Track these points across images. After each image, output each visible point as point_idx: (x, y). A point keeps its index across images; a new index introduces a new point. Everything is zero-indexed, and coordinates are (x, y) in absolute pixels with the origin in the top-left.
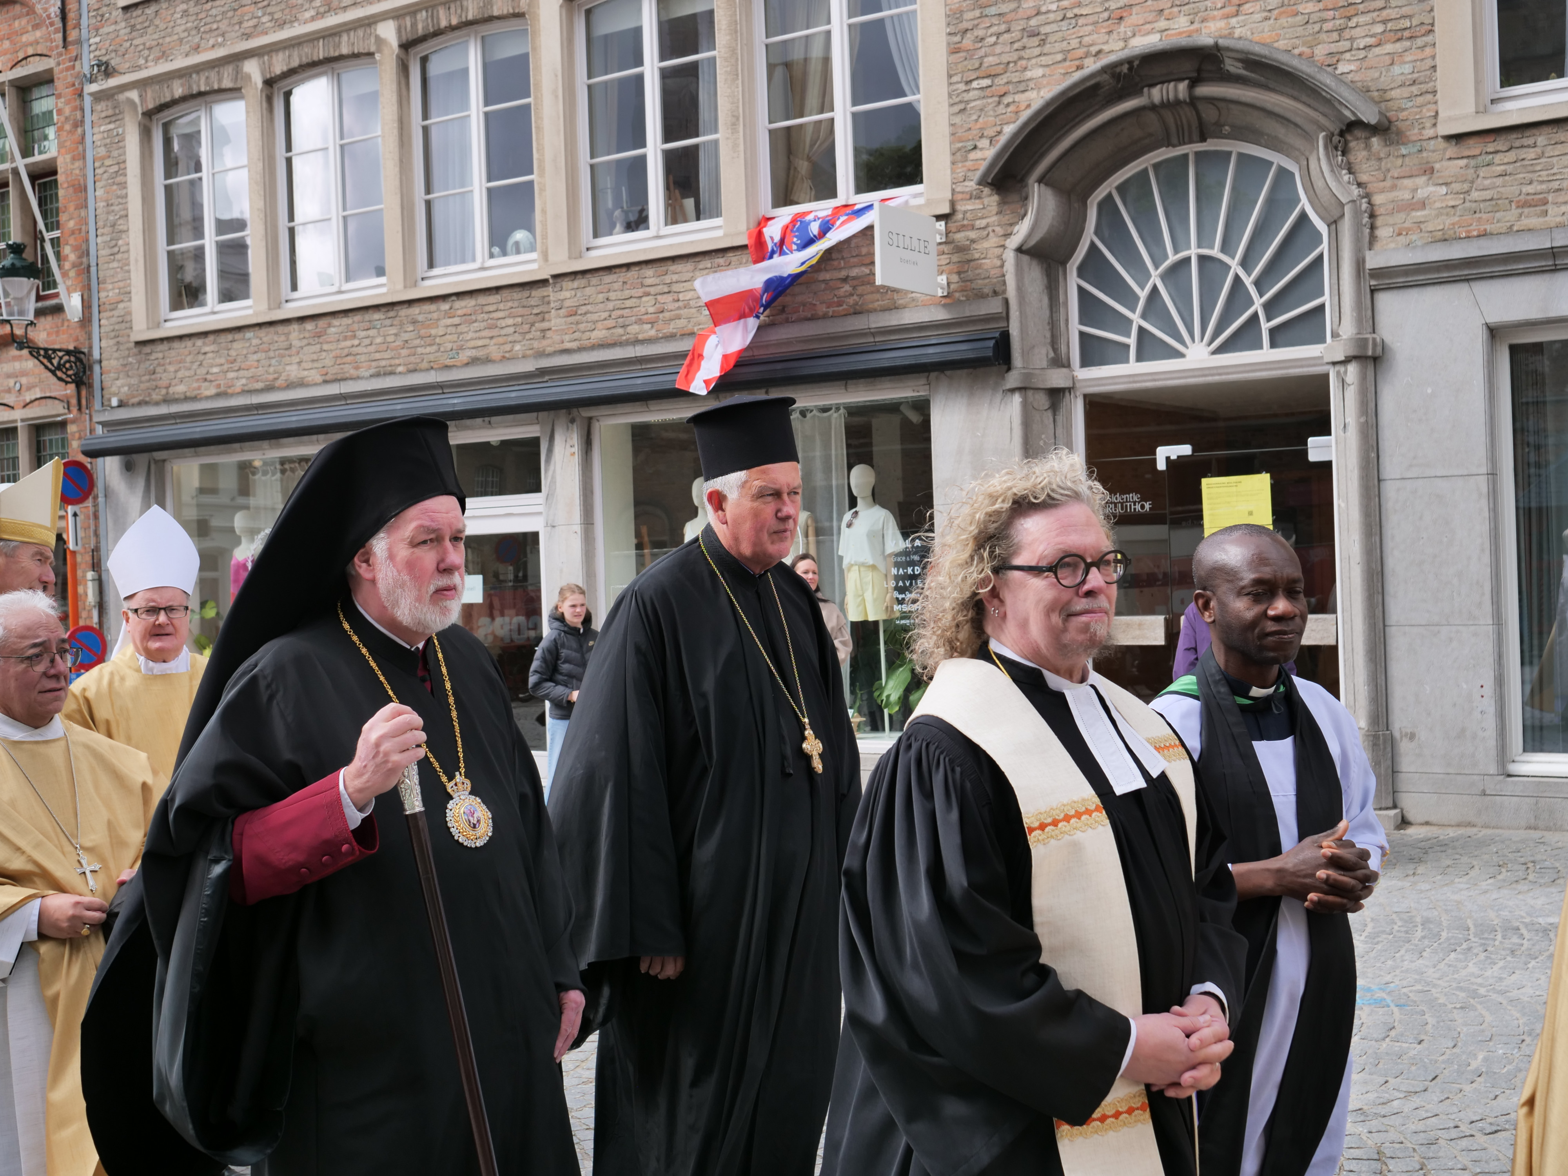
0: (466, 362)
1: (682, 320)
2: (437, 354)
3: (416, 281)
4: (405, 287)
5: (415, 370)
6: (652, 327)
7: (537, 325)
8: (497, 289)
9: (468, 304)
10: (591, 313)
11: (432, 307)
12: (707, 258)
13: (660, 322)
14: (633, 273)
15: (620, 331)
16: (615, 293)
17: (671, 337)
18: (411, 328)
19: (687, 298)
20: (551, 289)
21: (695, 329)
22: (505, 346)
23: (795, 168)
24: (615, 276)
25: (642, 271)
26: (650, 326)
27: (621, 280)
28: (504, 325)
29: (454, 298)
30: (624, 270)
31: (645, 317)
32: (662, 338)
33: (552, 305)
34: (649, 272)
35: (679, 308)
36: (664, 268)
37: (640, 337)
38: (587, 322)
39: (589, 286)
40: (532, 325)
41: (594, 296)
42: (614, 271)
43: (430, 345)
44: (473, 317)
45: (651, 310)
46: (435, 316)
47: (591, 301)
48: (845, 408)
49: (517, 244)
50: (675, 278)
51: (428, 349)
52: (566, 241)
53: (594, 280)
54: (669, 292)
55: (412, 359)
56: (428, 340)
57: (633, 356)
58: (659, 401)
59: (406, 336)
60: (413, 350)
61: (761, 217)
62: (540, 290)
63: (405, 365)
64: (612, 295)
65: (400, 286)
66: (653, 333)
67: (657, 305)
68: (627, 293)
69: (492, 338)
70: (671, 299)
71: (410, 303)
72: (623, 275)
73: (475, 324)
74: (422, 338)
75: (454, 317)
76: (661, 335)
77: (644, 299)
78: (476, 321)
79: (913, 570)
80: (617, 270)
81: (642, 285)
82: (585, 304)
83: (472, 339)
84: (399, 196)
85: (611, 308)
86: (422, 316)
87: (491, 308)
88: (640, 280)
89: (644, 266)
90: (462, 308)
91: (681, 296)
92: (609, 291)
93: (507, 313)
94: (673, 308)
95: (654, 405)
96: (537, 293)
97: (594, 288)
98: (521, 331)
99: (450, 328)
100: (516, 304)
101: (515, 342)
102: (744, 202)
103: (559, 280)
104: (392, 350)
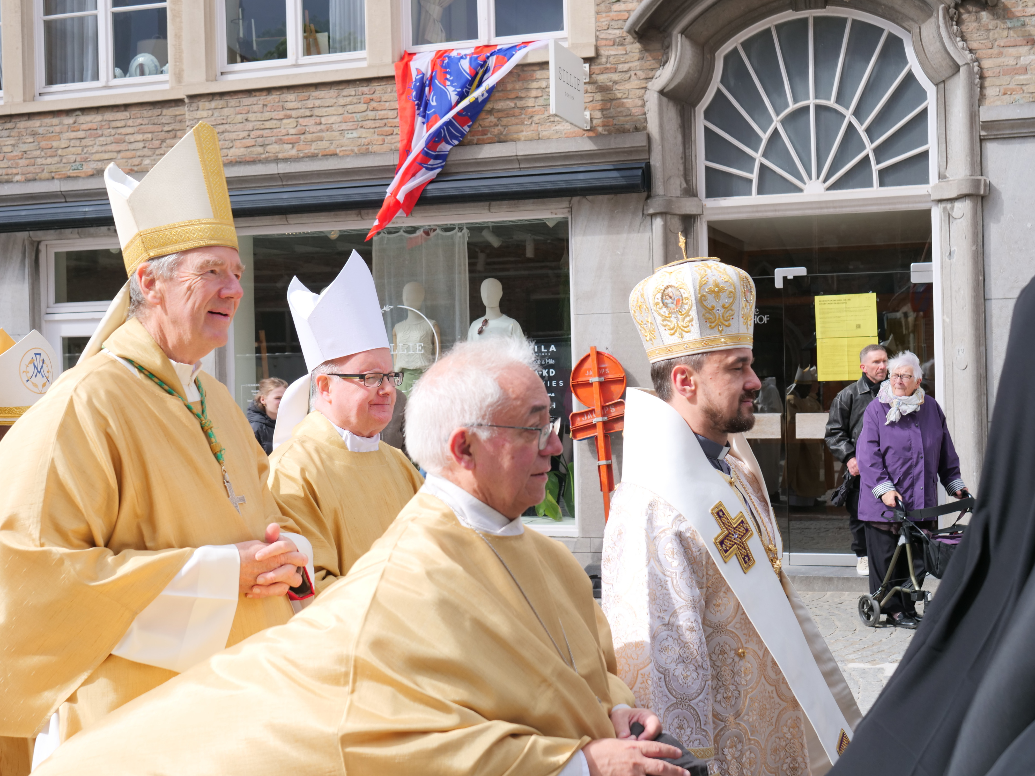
0: (91, 173)
1: (324, 142)
2: (58, 165)
3: (34, 96)
4: (25, 101)
5: (35, 180)
6: (293, 147)
7: (168, 141)
8: (126, 107)
9: (96, 118)
10: (229, 132)
11: (55, 121)
12: (350, 86)
13: (302, 143)
14: (274, 97)
15: (260, 150)
16: (254, 115)
17: (313, 157)
18: (31, 140)
19: (330, 122)
20: (186, 109)
21: (338, 151)
22: (134, 160)
23: (427, 12)
24: (255, 99)
25: (284, 96)
26: (290, 146)
27: (261, 102)
28: (132, 140)
29: (79, 113)
30: (265, 93)
31: (286, 137)
32: (303, 157)
33: (188, 123)
34: (291, 97)
35: (321, 131)
36: (306, 94)
37: (280, 156)
38: (225, 140)
39: (227, 107)
40: (163, 141)
41: (233, 116)
42: (254, 94)
43: (51, 156)
44: (100, 132)
45: (292, 131)
46: (57, 129)
47: (229, 121)
48: (468, 228)
49: (141, 66)
50: (317, 103)
51: (49, 160)
52: (203, 64)
53: (233, 102)
54: (311, 116)
55: (31, 169)
56: (49, 152)
57: (276, 172)
58: (299, 215)
59: (25, 147)
60: (33, 160)
61: (403, 53)
62: (171, 109)
63: (22, 174)
64: (251, 116)
65: (19, 98)
66: (293, 152)
67: (299, 127)
68: (267, 115)
69: (119, 152)
70: (313, 122)
71: (30, 116)
72: (262, 99)
73: (101, 139)
74: (42, 149)
75: (79, 130)
76: (301, 155)
77: (285, 121)
78: (102, 135)
79: (548, 373)
80: (258, 94)
81: (284, 108)
82: (223, 124)
83: (97, 152)
84: (20, 14)
85: (251, 128)
86: (42, 128)
87: (119, 124)
88: (281, 104)
89: (285, 91)
90: (87, 123)
91: (323, 120)
92: (248, 112)
93: (136, 129)
94: (315, 130)
95: (293, 218)
96: (169, 112)
97: (232, 109)
98: (151, 146)
99: (73, 141)
100: (146, 121)
101: (144, 156)
102: (389, 37)
103: (196, 100)
104: (9, 160)
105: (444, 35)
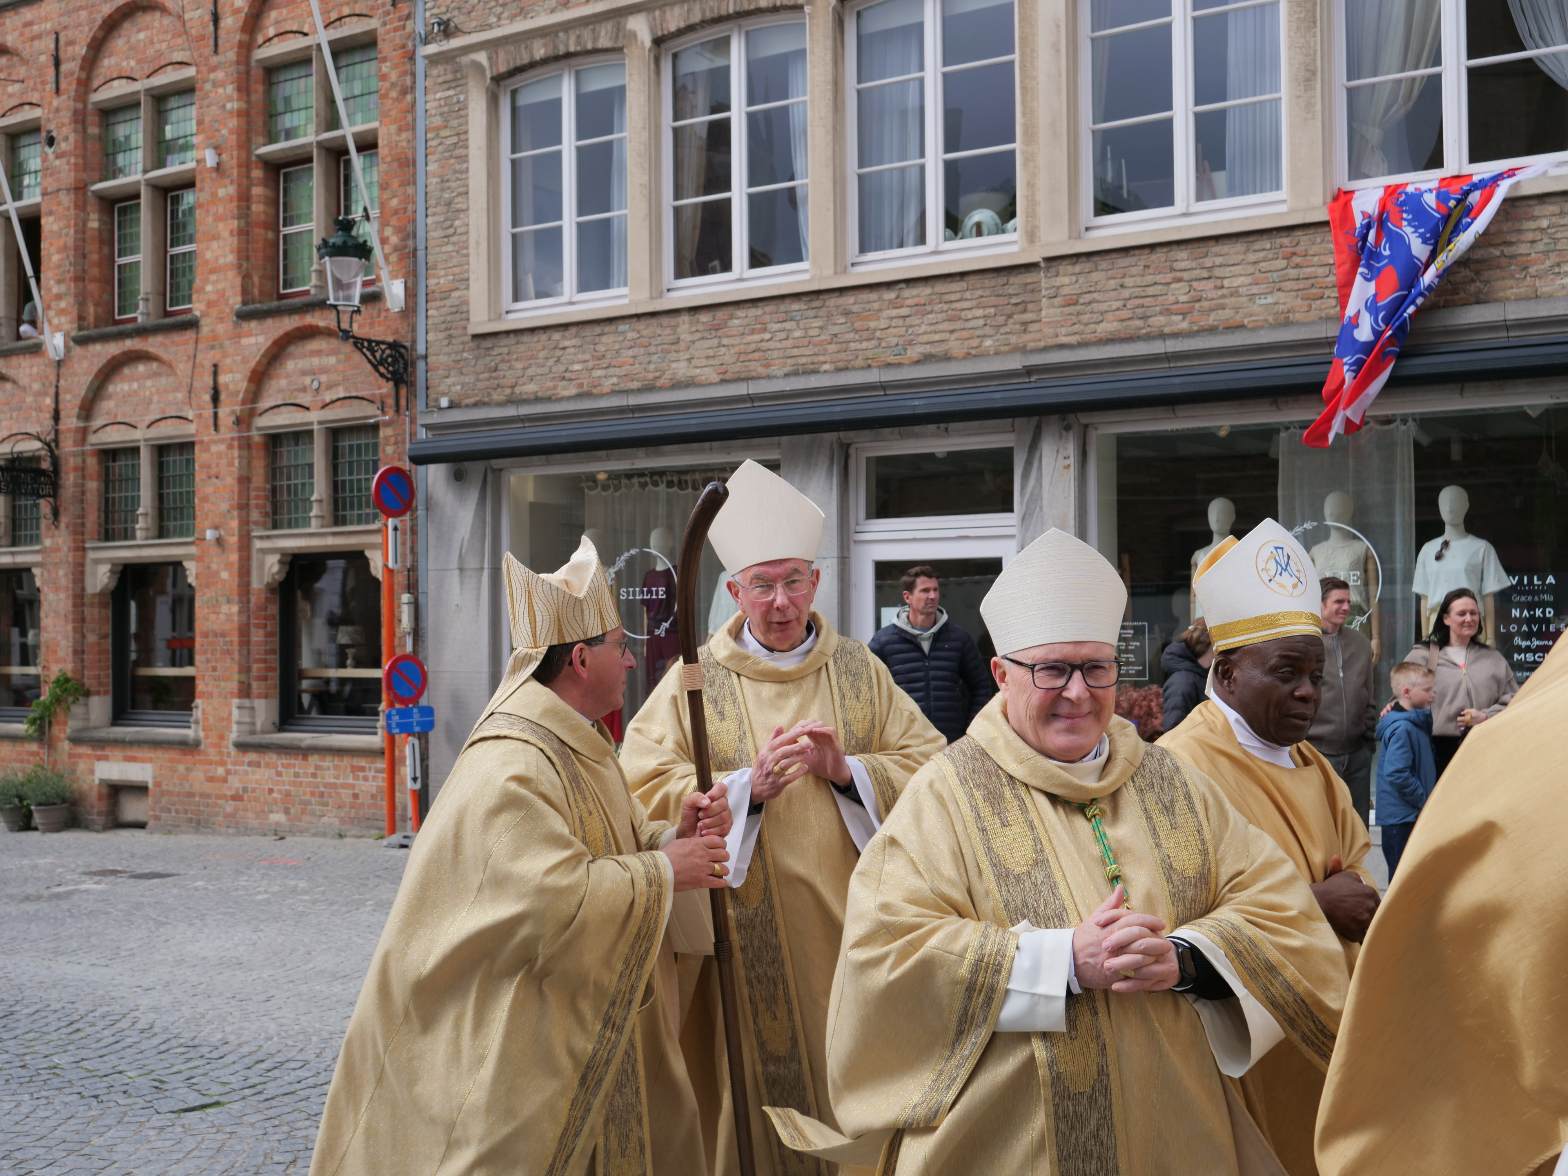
0: (916, 359)
1: (1227, 311)
2: (876, 351)
3: (846, 267)
4: (835, 273)
5: (846, 369)
6: (1184, 319)
7: (1015, 316)
8: (963, 275)
9: (925, 291)
10: (1098, 302)
11: (873, 296)
12: (1264, 237)
13: (1196, 313)
14: (1159, 256)
15: (1139, 323)
16: (1132, 279)
17: (1212, 330)
18: (843, 320)
19: (1235, 284)
20: (1042, 274)
21: (1246, 322)
22: (971, 341)
23: (1362, 137)
24: (1134, 259)
25: (1173, 253)
26: (1181, 317)
27: (1142, 263)
28: (970, 316)
29: (903, 285)
30: (1147, 251)
31: (1175, 306)
32: (1197, 331)
33: (1044, 293)
34: (1182, 255)
35: (1223, 296)
36: (1204, 250)
37: (1167, 330)
38: (1092, 312)
39: (1096, 270)
40: (1010, 316)
41: (1103, 282)
42: (1132, 252)
43: (867, 340)
44: (929, 308)
45: (1183, 298)
46: (876, 306)
47: (1098, 288)
48: (1414, 420)
49: (978, 225)
50: (1218, 261)
51: (865, 345)
52: (1066, 218)
53: (1104, 264)
54: (1209, 278)
55: (843, 356)
56: (865, 334)
57: (1163, 351)
58: (1192, 406)
59: (835, 330)
60: (844, 345)
61: (1336, 191)
62: (1021, 276)
63: (832, 362)
64: (1129, 282)
65: (829, 271)
66: (1184, 325)
67: (1192, 293)
68: (1149, 279)
69: (952, 331)
70: (1212, 286)
71: (842, 291)
72: (1144, 258)
73: (930, 316)
74: (856, 331)
75: (902, 307)
76: (1195, 328)
77: (1173, 286)
78: (931, 312)
79: (1544, 612)
80: (1137, 252)
81: (1172, 270)
82: (1090, 292)
83: (925, 333)
84: (831, 168)
85: (1127, 296)
86: (857, 306)
87: (953, 297)
88: (1168, 264)
89: (1174, 247)
90: (913, 297)
91: (1226, 283)
92: (1124, 276)
93: (974, 303)
94: (1214, 296)
95: (1181, 410)
96: (1017, 280)
97: (1103, 273)
98: (993, 323)
99: (894, 320)
100: (988, 292)
101: (984, 336)
102: (1320, 171)
103: (1054, 264)
104: (815, 345)
105: (1386, 166)
